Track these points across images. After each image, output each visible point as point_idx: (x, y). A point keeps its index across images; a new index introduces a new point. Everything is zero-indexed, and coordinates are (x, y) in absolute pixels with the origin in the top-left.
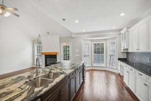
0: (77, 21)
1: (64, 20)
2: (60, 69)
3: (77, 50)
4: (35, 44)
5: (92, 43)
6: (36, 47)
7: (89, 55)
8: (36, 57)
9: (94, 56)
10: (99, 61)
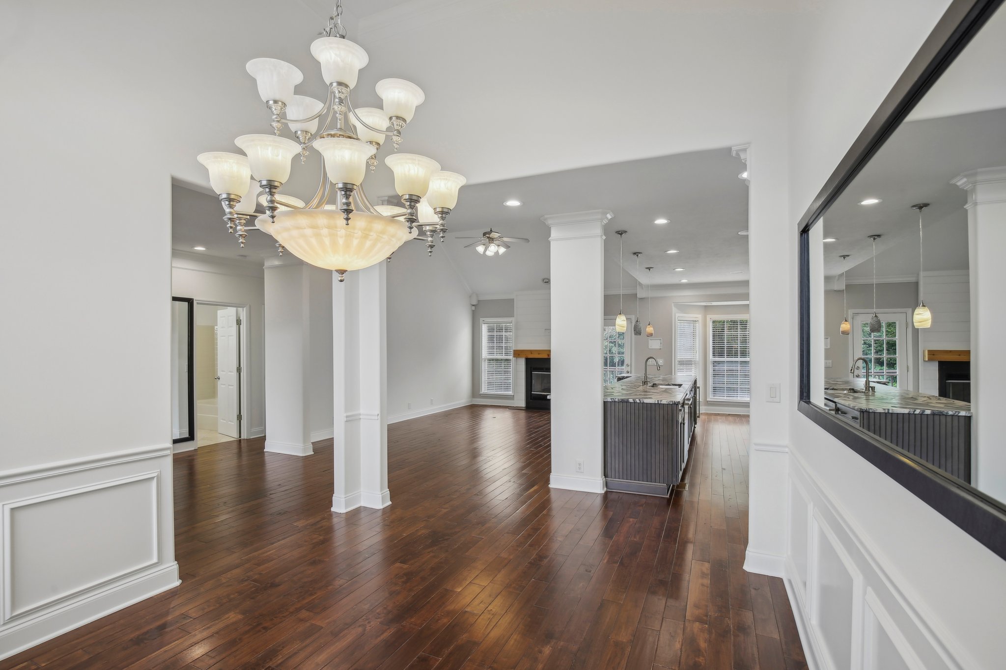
3: (655, 344)
4: (481, 319)
5: (708, 317)
6: (484, 329)
7: (698, 360)
8: (485, 367)
9: (713, 364)
10: (734, 384)
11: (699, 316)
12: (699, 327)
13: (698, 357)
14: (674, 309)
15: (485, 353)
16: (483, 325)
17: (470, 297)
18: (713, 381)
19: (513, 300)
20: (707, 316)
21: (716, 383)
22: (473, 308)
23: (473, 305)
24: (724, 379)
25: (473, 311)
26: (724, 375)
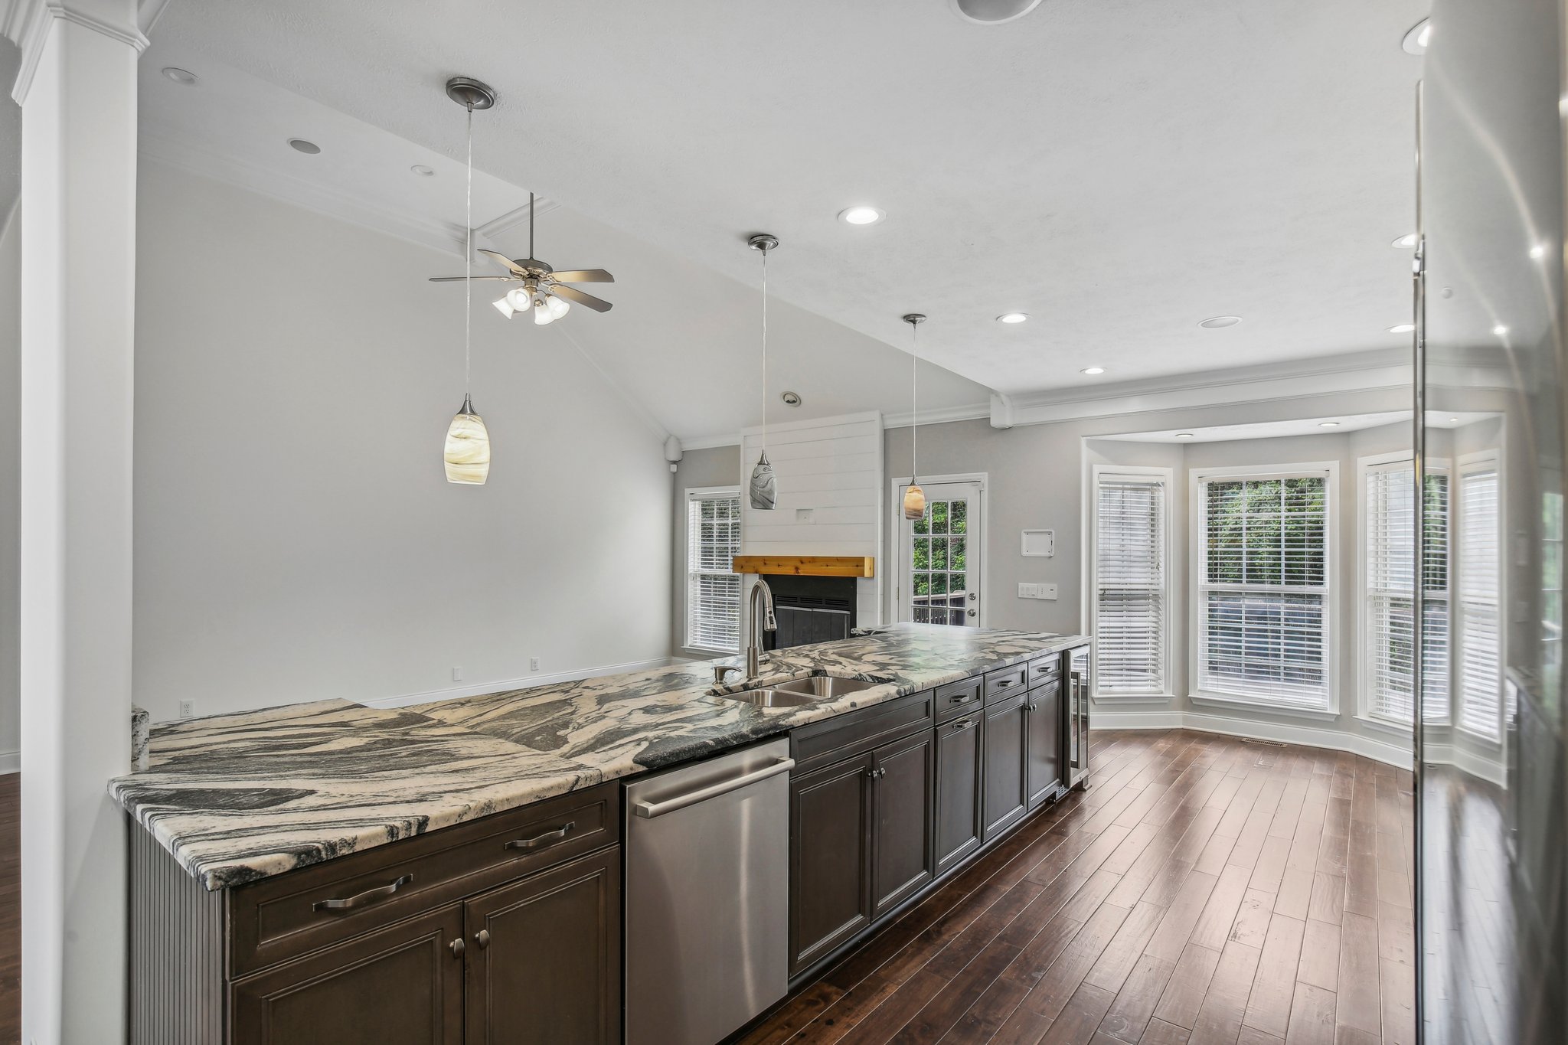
0: (1014, 318)
1: (911, 319)
2: (874, 663)
3: (1035, 546)
4: (688, 491)
5: (1194, 473)
6: (694, 513)
7: (1162, 586)
8: (694, 591)
9: (1210, 599)
10: (1267, 655)
11: (1166, 473)
12: (1166, 498)
13: (1165, 580)
14: (1086, 453)
15: (694, 563)
16: (690, 503)
17: (665, 444)
18: (1210, 645)
19: (737, 448)
20: (1191, 471)
21: (1216, 651)
22: (674, 468)
23: (674, 462)
24: (1240, 641)
25: (674, 473)
26: (1240, 629)
